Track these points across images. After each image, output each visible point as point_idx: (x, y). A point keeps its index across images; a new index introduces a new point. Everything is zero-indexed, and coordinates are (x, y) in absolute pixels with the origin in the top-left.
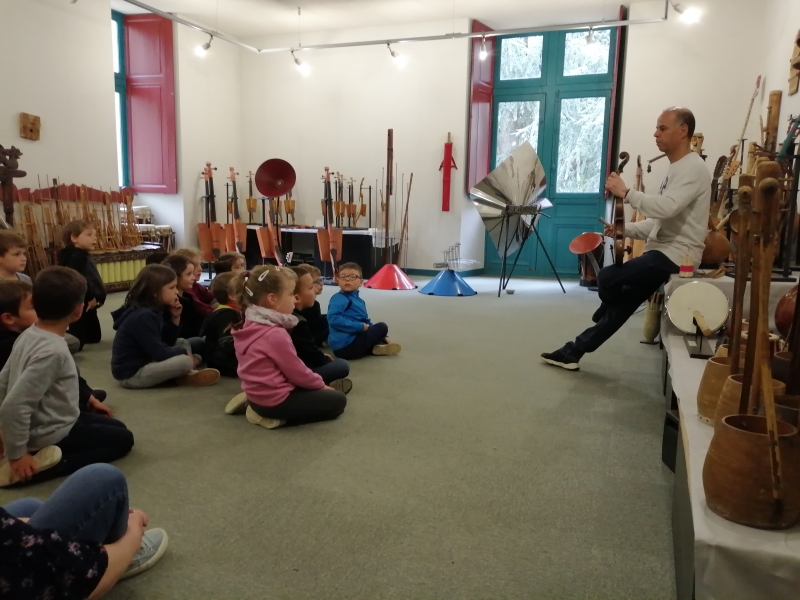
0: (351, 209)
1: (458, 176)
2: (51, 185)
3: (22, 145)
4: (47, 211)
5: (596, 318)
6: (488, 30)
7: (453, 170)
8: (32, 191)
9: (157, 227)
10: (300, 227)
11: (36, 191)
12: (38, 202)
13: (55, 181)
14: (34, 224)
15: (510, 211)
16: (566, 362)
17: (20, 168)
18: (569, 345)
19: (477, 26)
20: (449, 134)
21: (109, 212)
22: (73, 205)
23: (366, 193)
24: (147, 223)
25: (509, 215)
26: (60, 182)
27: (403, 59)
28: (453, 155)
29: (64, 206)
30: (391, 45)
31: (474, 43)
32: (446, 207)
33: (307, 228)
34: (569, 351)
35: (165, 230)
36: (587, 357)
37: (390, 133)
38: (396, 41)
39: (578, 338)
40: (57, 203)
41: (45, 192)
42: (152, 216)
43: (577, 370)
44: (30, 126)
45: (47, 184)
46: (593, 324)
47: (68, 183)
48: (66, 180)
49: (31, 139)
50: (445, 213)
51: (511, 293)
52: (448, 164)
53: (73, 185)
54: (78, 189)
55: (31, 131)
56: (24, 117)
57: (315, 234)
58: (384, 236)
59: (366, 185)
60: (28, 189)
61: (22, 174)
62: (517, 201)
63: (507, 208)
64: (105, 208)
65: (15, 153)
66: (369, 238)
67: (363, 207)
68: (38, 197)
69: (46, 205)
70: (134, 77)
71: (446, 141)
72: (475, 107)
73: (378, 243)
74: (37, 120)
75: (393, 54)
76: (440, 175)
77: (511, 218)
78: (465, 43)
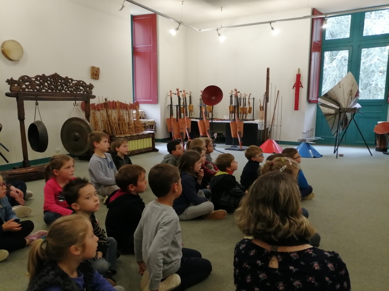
0: (244, 110)
1: (303, 92)
2: (104, 102)
3: (93, 82)
4: (102, 114)
6: (321, 14)
7: (301, 88)
8: (96, 105)
9: (148, 120)
10: (218, 120)
11: (98, 104)
12: (99, 110)
13: (106, 99)
14: (97, 121)
15: (341, 111)
17: (93, 94)
19: (315, 12)
20: (299, 69)
21: (129, 114)
22: (114, 111)
23: (251, 101)
24: (143, 119)
26: (108, 100)
27: (278, 31)
28: (301, 81)
29: (110, 111)
30: (272, 24)
31: (313, 20)
32: (296, 108)
33: (221, 120)
35: (152, 122)
37: (268, 70)
38: (274, 21)
40: (107, 110)
41: (101, 105)
42: (145, 115)
44: (95, 72)
45: (102, 101)
47: (111, 101)
48: (110, 99)
49: (96, 79)
50: (296, 111)
51: (341, 156)
52: (298, 85)
53: (114, 101)
54: (116, 103)
55: (96, 75)
56: (93, 68)
57: (229, 123)
58: (264, 124)
59: (252, 97)
60: (95, 104)
61: (94, 97)
62: (344, 106)
63: (340, 109)
64: (127, 112)
65: (91, 87)
66: (256, 125)
67: (250, 108)
68: (98, 108)
69: (102, 112)
70: (137, 46)
71: (297, 73)
72: (313, 54)
73: (261, 128)
74: (98, 69)
75: (272, 29)
76: (293, 91)
77: (341, 114)
78: (309, 21)
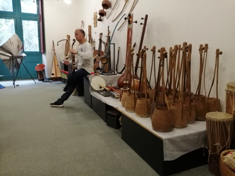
5: (64, 90)
15: (13, 58)
16: (59, 105)
18: (59, 99)
25: (13, 59)
34: (60, 101)
36: (65, 102)
39: (61, 97)
43: (63, 107)
46: (65, 92)
51: (18, 86)
62: (15, 54)
63: (12, 56)
77: (14, 60)
